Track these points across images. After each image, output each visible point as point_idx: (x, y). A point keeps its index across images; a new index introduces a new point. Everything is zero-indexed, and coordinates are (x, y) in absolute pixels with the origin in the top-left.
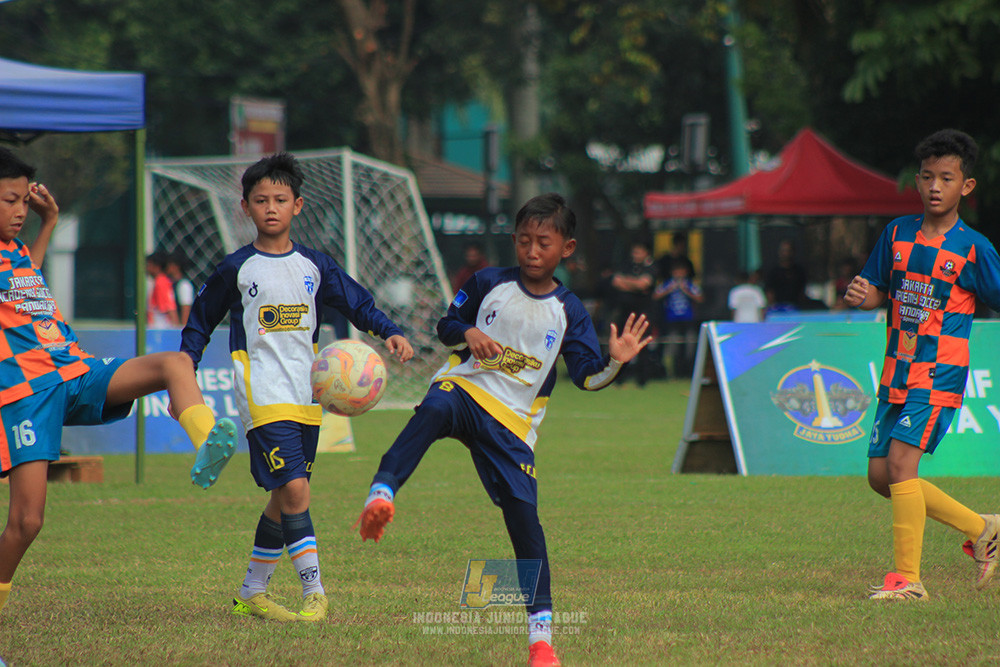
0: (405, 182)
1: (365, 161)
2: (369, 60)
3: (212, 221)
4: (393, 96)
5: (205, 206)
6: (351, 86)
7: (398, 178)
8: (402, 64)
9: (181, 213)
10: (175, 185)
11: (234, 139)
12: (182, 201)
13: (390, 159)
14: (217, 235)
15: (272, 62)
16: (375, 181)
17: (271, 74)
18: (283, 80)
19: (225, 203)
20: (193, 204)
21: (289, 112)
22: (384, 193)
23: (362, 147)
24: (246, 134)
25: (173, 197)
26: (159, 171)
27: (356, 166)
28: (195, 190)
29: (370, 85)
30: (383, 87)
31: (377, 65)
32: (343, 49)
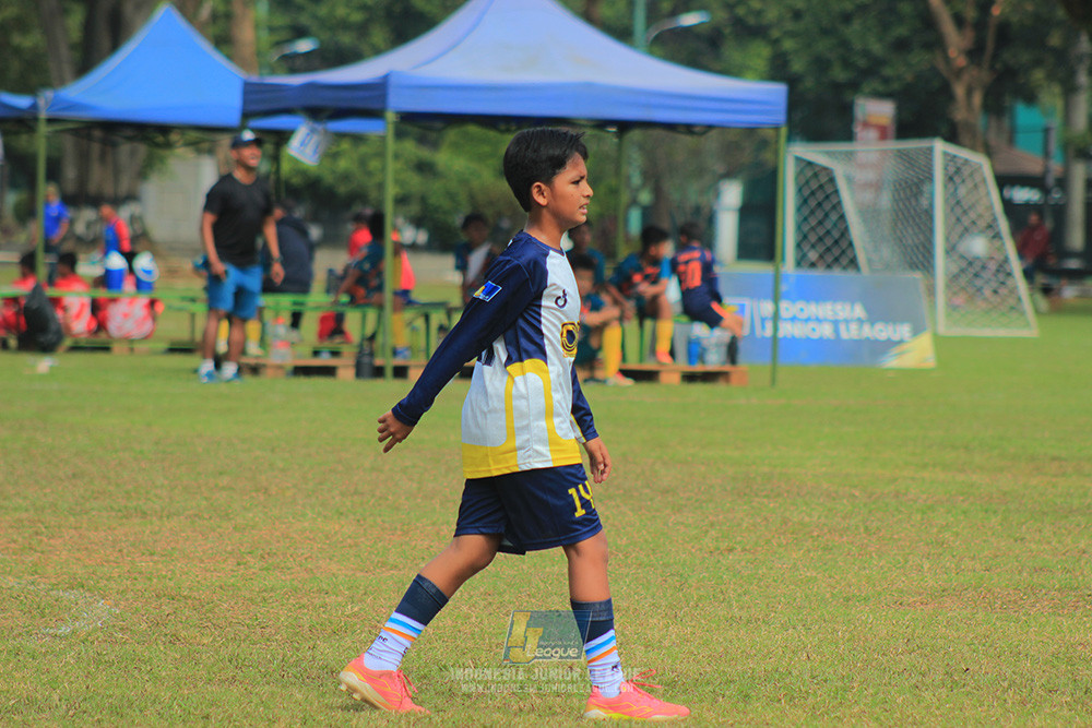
0: (980, 167)
1: (952, 149)
2: (959, 73)
3: (836, 192)
4: (977, 99)
5: (832, 180)
6: (946, 91)
7: (977, 164)
8: (984, 75)
9: (814, 185)
10: (810, 164)
11: (858, 130)
12: (816, 175)
13: (973, 148)
14: (839, 203)
15: (888, 71)
16: (959, 165)
17: (886, 80)
18: (896, 86)
19: (849, 180)
20: (824, 179)
21: (899, 110)
22: (966, 171)
23: (952, 137)
24: (866, 125)
25: (809, 173)
26: (798, 155)
27: (946, 154)
28: (825, 169)
29: (959, 90)
30: (969, 92)
31: (966, 77)
32: (941, 66)
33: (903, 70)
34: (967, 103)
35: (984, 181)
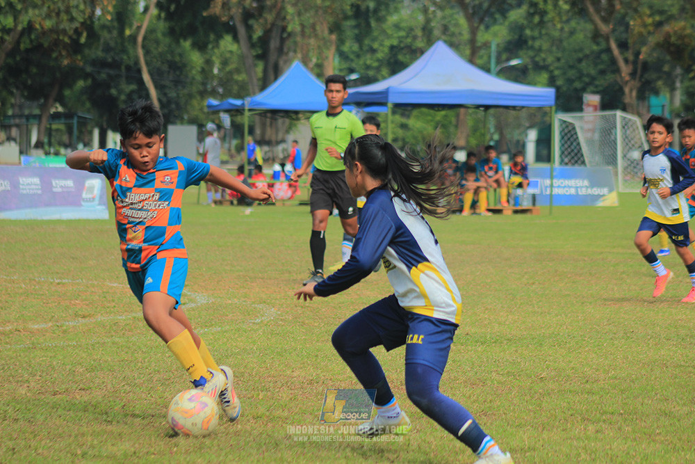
0: (636, 122)
1: (624, 114)
2: (627, 82)
3: (576, 133)
4: (634, 94)
5: (574, 128)
6: (621, 90)
7: (634, 120)
8: (637, 84)
9: (566, 131)
10: (565, 122)
11: (584, 107)
12: (567, 127)
13: (633, 113)
14: (577, 138)
15: (597, 83)
16: (627, 122)
17: (596, 87)
18: (601, 88)
19: (582, 128)
20: (570, 128)
21: (602, 98)
22: (629, 124)
23: (624, 109)
24: (588, 105)
25: (564, 126)
26: (560, 118)
27: (622, 117)
28: (571, 124)
29: (627, 90)
30: (631, 90)
31: (629, 84)
32: (619, 79)
33: (602, 82)
34: (630, 95)
35: (637, 128)
